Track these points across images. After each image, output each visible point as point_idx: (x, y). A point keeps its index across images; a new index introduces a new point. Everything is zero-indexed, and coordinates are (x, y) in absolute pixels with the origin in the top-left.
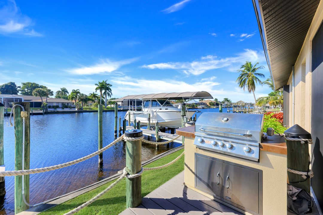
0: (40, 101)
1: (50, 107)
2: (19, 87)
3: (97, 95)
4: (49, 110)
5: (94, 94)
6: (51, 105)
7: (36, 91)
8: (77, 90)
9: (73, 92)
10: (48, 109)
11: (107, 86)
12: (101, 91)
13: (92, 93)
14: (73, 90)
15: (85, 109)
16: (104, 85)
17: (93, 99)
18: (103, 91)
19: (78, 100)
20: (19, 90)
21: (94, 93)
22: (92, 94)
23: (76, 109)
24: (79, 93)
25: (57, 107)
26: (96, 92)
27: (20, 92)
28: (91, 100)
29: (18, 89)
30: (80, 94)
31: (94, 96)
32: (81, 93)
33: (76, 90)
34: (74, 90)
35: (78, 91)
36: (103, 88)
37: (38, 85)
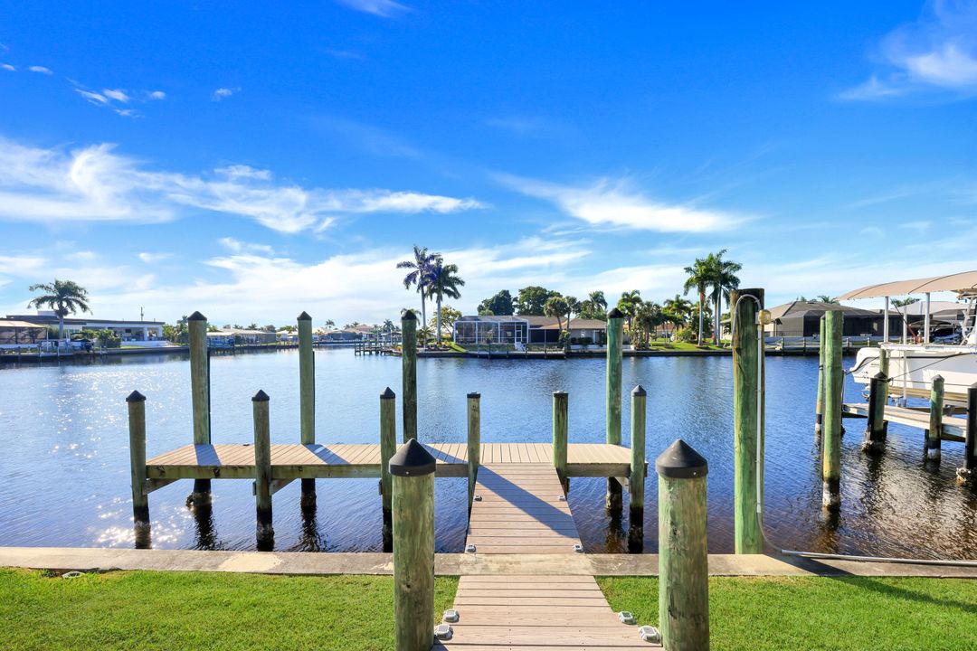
0: (556, 326)
1: (574, 341)
2: (515, 299)
3: (689, 302)
4: (576, 348)
5: (678, 301)
6: (577, 336)
7: (550, 305)
8: (633, 294)
9: (624, 300)
10: (572, 347)
11: (724, 272)
12: (702, 290)
13: (674, 299)
14: (623, 296)
15: (654, 348)
16: (712, 270)
17: (677, 315)
18: (710, 290)
19: (638, 319)
20: (515, 306)
21: (678, 297)
22: (672, 302)
23: (632, 348)
24: (638, 300)
25: (588, 341)
26: (686, 293)
27: (517, 310)
28: (671, 319)
29: (515, 303)
30: (642, 305)
31: (680, 306)
32: (644, 301)
33: (630, 293)
34: (627, 295)
35: (637, 295)
36: (711, 278)
37: (546, 291)
